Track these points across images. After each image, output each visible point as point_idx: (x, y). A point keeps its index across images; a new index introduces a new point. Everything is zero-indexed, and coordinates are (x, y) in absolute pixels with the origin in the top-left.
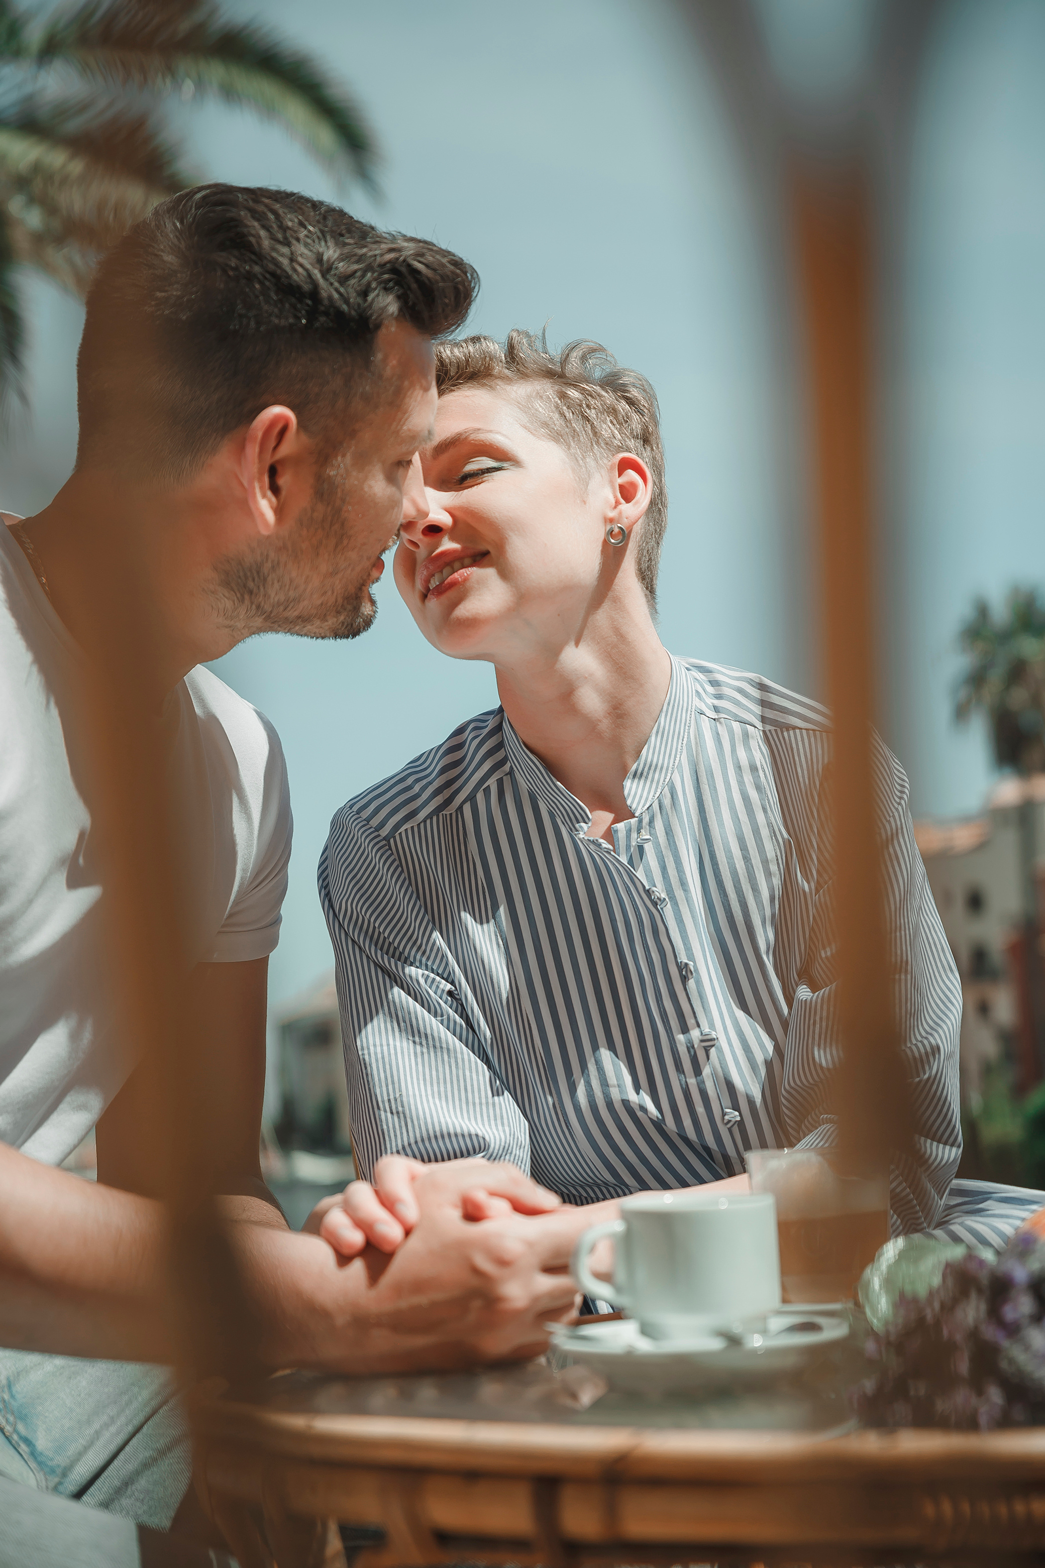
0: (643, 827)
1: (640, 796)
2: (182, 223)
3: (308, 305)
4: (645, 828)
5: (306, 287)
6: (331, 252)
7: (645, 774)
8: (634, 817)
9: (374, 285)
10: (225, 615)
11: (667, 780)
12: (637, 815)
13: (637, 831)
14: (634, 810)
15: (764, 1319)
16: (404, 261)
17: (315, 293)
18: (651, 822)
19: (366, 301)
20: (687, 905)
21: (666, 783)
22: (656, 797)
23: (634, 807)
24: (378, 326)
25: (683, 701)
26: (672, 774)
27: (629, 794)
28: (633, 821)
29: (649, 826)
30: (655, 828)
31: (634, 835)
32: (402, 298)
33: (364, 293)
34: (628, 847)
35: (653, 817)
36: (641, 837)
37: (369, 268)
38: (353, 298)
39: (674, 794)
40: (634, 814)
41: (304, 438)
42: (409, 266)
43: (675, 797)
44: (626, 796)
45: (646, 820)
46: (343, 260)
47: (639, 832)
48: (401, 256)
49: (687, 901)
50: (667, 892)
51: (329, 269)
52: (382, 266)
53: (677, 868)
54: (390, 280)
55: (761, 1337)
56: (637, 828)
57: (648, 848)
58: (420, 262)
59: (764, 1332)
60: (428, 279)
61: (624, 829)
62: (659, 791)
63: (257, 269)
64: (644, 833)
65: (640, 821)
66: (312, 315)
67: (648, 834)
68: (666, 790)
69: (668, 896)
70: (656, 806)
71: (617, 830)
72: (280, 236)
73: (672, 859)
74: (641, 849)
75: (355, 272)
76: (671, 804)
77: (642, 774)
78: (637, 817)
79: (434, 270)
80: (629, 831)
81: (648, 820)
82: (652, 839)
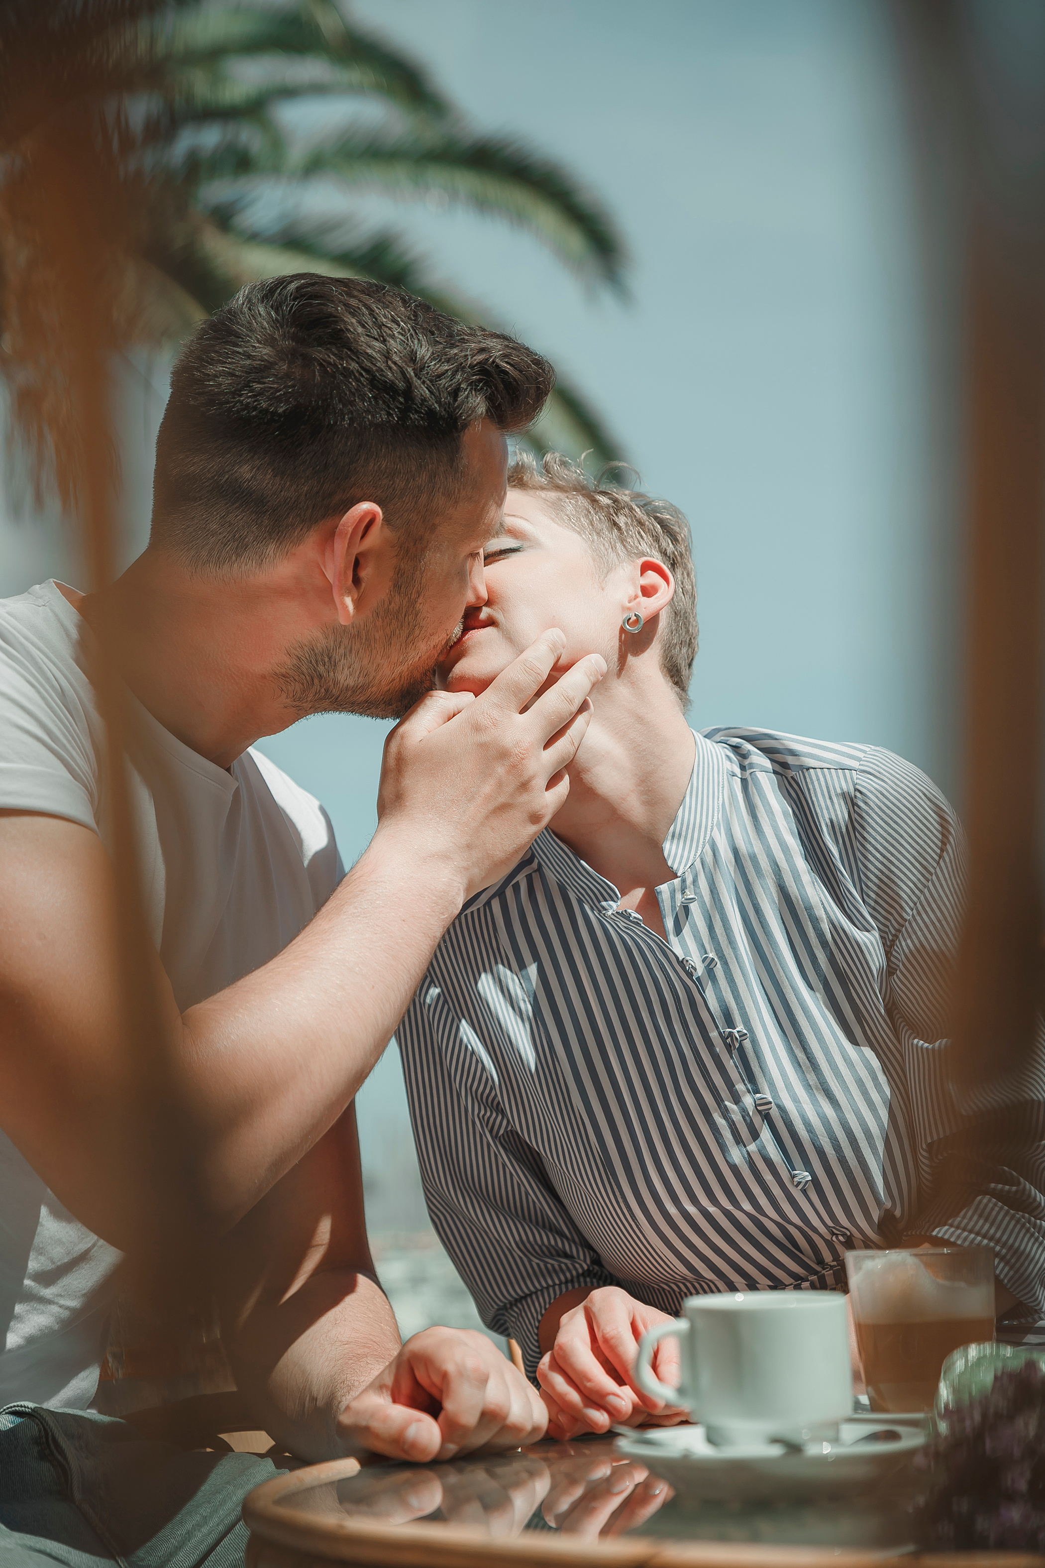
0: (687, 887)
1: (681, 856)
2: (277, 313)
3: (401, 403)
4: (690, 887)
5: (401, 385)
6: (424, 351)
7: (683, 833)
8: (677, 877)
9: (463, 386)
10: (294, 696)
11: (707, 838)
12: (679, 874)
13: (682, 891)
14: (676, 870)
15: (835, 1425)
16: (493, 362)
17: (408, 392)
18: (695, 881)
19: (455, 400)
20: (737, 963)
21: (707, 841)
22: (697, 856)
23: (675, 867)
24: (465, 426)
25: (713, 763)
26: (711, 831)
27: (669, 855)
28: (677, 881)
29: (693, 885)
30: (699, 887)
31: (678, 895)
32: (490, 399)
33: (455, 393)
34: (673, 907)
35: (697, 876)
36: (685, 897)
37: (460, 368)
38: (445, 398)
39: (716, 851)
40: (677, 874)
41: (387, 532)
42: (497, 366)
43: (717, 854)
44: (666, 857)
45: (689, 880)
46: (434, 359)
47: (683, 892)
48: (491, 357)
49: (737, 959)
50: (716, 951)
51: (422, 369)
52: (472, 367)
53: (724, 926)
54: (480, 381)
55: (828, 1444)
56: (681, 888)
57: (694, 907)
58: (507, 363)
59: (836, 1440)
60: (514, 379)
61: (668, 890)
62: (700, 849)
63: (354, 366)
64: (688, 893)
65: (684, 881)
66: (405, 412)
67: (693, 893)
68: (708, 848)
69: (717, 955)
70: (698, 864)
71: (661, 892)
72: (375, 333)
73: (718, 917)
74: (686, 909)
75: (447, 371)
76: (713, 862)
77: (680, 835)
78: (680, 877)
79: (521, 371)
80: (673, 893)
81: (692, 879)
82: (697, 898)
